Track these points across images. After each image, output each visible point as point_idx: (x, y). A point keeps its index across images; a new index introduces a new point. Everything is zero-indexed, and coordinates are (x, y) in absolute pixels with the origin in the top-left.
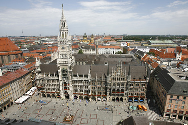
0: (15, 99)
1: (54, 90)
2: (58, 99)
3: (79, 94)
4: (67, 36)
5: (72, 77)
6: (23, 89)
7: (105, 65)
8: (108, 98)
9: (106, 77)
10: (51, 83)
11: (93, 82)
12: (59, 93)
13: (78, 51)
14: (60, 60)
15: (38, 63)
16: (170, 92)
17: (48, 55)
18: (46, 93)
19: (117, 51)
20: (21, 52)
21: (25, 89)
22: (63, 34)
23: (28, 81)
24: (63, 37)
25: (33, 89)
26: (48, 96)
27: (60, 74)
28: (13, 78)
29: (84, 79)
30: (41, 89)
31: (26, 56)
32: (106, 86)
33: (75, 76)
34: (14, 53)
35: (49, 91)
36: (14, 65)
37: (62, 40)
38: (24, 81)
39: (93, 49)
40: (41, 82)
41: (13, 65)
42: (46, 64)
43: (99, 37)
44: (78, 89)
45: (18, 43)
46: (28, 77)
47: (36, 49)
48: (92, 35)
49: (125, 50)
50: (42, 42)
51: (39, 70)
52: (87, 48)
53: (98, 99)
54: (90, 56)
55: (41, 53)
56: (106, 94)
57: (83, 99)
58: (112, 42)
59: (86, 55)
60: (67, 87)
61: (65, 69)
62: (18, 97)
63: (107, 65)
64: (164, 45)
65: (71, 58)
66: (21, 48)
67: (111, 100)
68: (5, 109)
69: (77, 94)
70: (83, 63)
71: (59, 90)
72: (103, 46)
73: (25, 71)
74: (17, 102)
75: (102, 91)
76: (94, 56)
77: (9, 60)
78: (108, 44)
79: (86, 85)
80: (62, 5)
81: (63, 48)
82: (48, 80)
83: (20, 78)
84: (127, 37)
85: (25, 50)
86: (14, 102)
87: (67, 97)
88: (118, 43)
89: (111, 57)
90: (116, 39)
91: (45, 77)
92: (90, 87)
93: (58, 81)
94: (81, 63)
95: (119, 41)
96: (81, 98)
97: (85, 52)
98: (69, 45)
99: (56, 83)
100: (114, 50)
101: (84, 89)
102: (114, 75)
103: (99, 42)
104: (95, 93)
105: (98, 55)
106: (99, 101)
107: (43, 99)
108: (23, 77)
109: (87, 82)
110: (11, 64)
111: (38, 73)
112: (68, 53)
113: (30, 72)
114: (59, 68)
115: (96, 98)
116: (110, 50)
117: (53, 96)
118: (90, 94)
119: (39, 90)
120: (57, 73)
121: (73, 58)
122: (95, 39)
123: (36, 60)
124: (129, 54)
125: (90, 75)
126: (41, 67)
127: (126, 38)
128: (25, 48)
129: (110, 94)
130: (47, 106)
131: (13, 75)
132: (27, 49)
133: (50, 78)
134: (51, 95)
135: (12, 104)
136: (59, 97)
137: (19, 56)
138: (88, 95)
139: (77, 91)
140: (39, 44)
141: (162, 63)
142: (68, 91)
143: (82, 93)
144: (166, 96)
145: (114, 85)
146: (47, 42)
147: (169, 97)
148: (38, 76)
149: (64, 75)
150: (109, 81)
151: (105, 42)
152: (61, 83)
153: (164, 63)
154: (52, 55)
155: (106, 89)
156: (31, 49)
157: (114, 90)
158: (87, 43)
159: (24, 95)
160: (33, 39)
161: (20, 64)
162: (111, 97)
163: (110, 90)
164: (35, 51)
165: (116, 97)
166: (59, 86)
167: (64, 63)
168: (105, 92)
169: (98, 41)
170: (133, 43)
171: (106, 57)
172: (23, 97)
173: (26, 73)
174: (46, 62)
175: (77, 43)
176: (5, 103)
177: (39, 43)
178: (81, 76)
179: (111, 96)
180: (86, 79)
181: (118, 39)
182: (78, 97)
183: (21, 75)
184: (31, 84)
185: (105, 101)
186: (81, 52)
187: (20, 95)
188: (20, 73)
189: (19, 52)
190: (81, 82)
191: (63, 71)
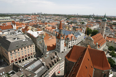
16: (9, 50)
64: (5, 20)
153: (5, 33)
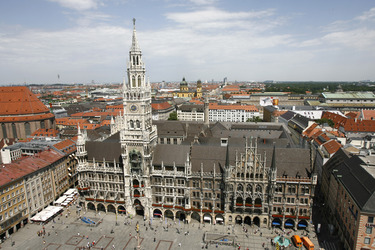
0: (33, 212)
1: (112, 195)
2: (119, 216)
3: (165, 207)
4: (143, 83)
5: (150, 169)
6: (51, 192)
7: (223, 145)
8: (226, 216)
9: (222, 171)
10: (107, 180)
11: (195, 181)
12: (124, 203)
13: (168, 114)
14: (126, 132)
15: (82, 139)
16: (366, 207)
17: (106, 122)
18: (97, 200)
19: (250, 115)
20: (52, 116)
21: (55, 191)
22: (134, 80)
23: (62, 175)
24: (134, 85)
25: (70, 191)
26: (101, 208)
27: (126, 163)
28: (31, 169)
29: (177, 173)
30: (86, 193)
31: (61, 123)
32: (222, 190)
33: (158, 167)
34: (38, 116)
35: (102, 198)
36: (36, 142)
37: (132, 91)
38: (53, 176)
39: (200, 110)
40: (87, 177)
41: (34, 141)
42: (100, 140)
43: (213, 86)
44: (164, 195)
45: (49, 98)
46: (62, 166)
47: (83, 108)
48: (199, 82)
49: (269, 114)
50: (95, 96)
51: (83, 153)
52: (187, 109)
53: (206, 218)
54: (193, 124)
55: (92, 118)
56: (223, 208)
57: (172, 218)
58: (240, 96)
59: (183, 124)
60: (140, 190)
61: (137, 151)
62: (39, 207)
63: (226, 145)
65: (150, 129)
66: (52, 108)
67: (234, 221)
68: (11, 232)
69: (160, 206)
70: (175, 140)
71: (122, 195)
72: (220, 104)
73: (57, 154)
74: (36, 218)
75: (214, 200)
76: (200, 125)
77: (28, 132)
78: (232, 99)
79: (181, 187)
80: (134, 20)
81: (134, 109)
82: (101, 175)
83: (46, 169)
84: (273, 85)
85: (60, 111)
86: (30, 219)
87: (140, 212)
88: (253, 99)
89: (236, 127)
90: (248, 89)
91: (95, 167)
92: (189, 191)
93: (122, 176)
94: (172, 140)
95: (256, 93)
96: (169, 215)
97: (182, 116)
98: (147, 102)
99: (117, 181)
100: (245, 114)
101: (175, 195)
102: (240, 166)
103: (213, 96)
104: (199, 206)
105: (208, 122)
106: (208, 221)
107: (91, 214)
108: (52, 166)
109: (181, 180)
110: (30, 140)
111: (81, 158)
112: (143, 119)
113: (66, 157)
114: (123, 150)
115: (201, 215)
116: (236, 113)
117: (111, 209)
118: (188, 206)
119: (82, 194)
120: (121, 159)
121: (154, 128)
122: (205, 91)
123: (79, 132)
124: (277, 122)
125: (188, 166)
126: (88, 146)
127: (272, 88)
128: (60, 108)
129: (231, 208)
130: (96, 229)
131: (33, 162)
132: (64, 110)
133: (105, 169)
134: (106, 206)
135: (26, 221)
136: (122, 210)
137: (47, 123)
138: (183, 208)
139: (160, 199)
140: (89, 100)
141: (348, 141)
142: (141, 199)
143: (170, 204)
144: (356, 217)
145: (240, 188)
146: (105, 94)
147: (364, 219)
148: (82, 166)
149: (134, 165)
150: (229, 178)
151: (226, 97)
152: (127, 181)
153: (354, 143)
154: (112, 122)
155: (222, 197)
156: (72, 110)
157: (240, 200)
158: (187, 97)
159: (51, 204)
160: (78, 90)
161: (48, 139)
162: (234, 215)
163: (232, 199)
164: (80, 114)
165: (244, 216)
166: (122, 186)
167: (135, 138)
168: (219, 202)
169: (211, 94)
170: (286, 99)
171: (224, 128)
172: (50, 207)
173: (59, 157)
174: (100, 136)
175: (167, 98)
176: (11, 220)
177: (89, 96)
178: (170, 168)
179: (233, 212)
180: (180, 174)
181: (253, 90)
182: (163, 212)
183: (48, 163)
184: (67, 182)
185: (219, 222)
186: (173, 117)
187: (44, 205)
188: (46, 157)
189: (48, 116)
190: (169, 180)
191: (133, 156)
